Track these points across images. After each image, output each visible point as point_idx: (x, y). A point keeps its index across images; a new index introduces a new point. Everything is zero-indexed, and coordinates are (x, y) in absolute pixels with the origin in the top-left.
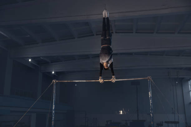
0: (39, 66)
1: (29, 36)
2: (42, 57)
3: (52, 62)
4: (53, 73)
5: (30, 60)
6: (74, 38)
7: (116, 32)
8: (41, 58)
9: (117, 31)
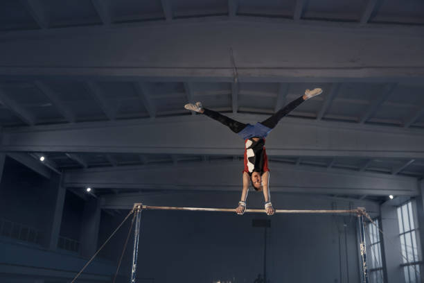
0: (59, 173)
1: (49, 104)
2: (69, 153)
3: (89, 167)
4: (89, 190)
5: (42, 159)
6: (149, 117)
7: (238, 112)
8: (67, 155)
9: (241, 109)
